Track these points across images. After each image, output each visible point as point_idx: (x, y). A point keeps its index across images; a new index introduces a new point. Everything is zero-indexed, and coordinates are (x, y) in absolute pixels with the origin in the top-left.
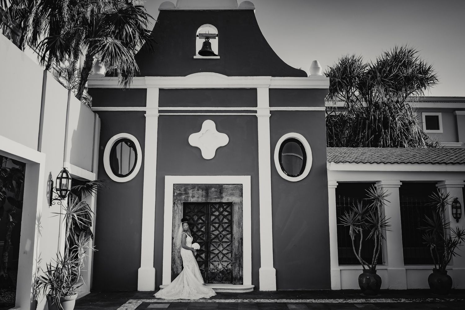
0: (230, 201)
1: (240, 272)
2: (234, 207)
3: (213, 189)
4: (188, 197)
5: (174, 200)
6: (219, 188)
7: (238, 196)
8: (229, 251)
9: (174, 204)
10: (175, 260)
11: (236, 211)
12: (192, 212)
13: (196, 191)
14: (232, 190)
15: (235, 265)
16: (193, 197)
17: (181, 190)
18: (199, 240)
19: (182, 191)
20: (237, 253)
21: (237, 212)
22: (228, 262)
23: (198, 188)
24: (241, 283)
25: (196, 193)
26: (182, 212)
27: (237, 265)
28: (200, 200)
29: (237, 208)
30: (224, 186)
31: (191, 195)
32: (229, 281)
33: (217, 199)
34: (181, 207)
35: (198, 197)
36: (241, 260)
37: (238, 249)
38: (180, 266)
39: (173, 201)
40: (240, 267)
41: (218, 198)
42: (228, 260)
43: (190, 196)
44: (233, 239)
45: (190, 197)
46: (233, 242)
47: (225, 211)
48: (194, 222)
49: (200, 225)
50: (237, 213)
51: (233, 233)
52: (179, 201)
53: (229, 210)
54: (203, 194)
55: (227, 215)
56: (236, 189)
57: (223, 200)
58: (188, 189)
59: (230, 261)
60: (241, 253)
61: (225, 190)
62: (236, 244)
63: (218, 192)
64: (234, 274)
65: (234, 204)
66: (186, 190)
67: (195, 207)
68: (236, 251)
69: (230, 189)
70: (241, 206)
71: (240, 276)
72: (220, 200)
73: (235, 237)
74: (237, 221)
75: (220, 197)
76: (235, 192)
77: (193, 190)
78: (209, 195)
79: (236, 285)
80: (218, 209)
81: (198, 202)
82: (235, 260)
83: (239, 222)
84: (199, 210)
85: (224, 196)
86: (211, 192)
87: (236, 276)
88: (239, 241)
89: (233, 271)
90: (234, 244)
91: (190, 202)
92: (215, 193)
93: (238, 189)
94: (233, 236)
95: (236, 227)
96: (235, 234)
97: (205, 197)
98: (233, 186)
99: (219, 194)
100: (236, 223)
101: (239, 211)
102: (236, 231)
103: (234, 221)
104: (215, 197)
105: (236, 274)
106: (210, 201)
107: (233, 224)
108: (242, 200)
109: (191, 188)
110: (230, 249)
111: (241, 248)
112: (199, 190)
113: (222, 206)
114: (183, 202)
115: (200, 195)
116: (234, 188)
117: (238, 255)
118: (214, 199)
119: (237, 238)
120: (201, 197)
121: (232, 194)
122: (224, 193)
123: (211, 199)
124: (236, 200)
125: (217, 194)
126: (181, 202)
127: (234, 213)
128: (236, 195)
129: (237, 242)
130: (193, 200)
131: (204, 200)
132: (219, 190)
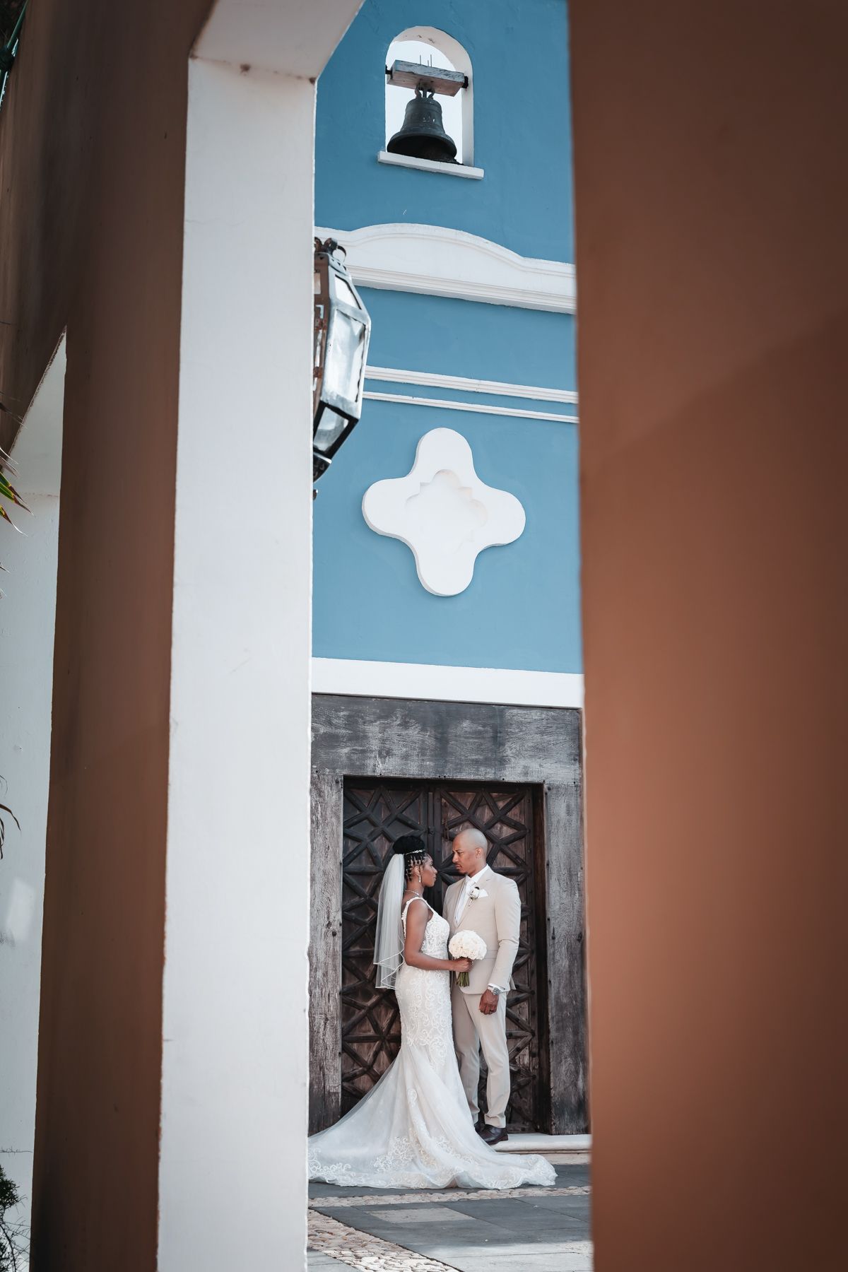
0: (533, 778)
1: (577, 1080)
2: (551, 802)
3: (466, 725)
4: (363, 752)
6: (490, 721)
7: (564, 757)
8: (524, 991)
12: (366, 821)
13: (397, 730)
14: (542, 733)
15: (560, 1049)
16: (385, 753)
17: (335, 721)
19: (337, 727)
20: (565, 1000)
21: (562, 824)
22: (519, 1037)
23: (406, 716)
24: (582, 1125)
25: (396, 738)
26: (338, 818)
27: (567, 1051)
28: (413, 770)
29: (563, 806)
30: (509, 713)
31: (375, 745)
32: (526, 1119)
33: (482, 769)
34: (335, 797)
35: (406, 757)
37: (570, 983)
38: (334, 1060)
40: (576, 1057)
41: (487, 762)
42: (521, 1033)
43: (374, 747)
44: (549, 941)
45: (372, 751)
46: (550, 951)
47: (503, 822)
48: (375, 864)
50: (561, 831)
51: (549, 915)
52: (328, 770)
53: (518, 818)
54: (426, 742)
55: (513, 838)
56: (557, 728)
57: (507, 773)
58: (362, 718)
59: (528, 1034)
60: (579, 999)
61: (514, 729)
62: (560, 962)
63: (486, 735)
64: (555, 1088)
65: (549, 789)
66: (357, 722)
67: (381, 798)
68: (561, 992)
69: (533, 727)
70: (577, 800)
71: (579, 1099)
72: (495, 773)
73: (555, 930)
74: (562, 865)
75: (495, 759)
76: (552, 738)
77: (384, 723)
78: (449, 750)
79: (564, 1134)
80: (472, 811)
81: (405, 776)
82: (558, 1030)
83: (572, 866)
84: (396, 814)
85: (511, 755)
86: (460, 736)
87: (562, 1094)
88: (571, 949)
89: (552, 1078)
90: (553, 959)
91: (373, 774)
92: (476, 741)
93: (562, 728)
94: (547, 926)
95: (558, 888)
96: (556, 919)
97: (432, 756)
98: (544, 716)
99: (489, 744)
100: (559, 871)
101: (570, 822)
102: (558, 907)
103: (550, 863)
104: (474, 757)
105: (565, 1089)
106: (456, 773)
107: (548, 874)
108: (579, 774)
109: (374, 713)
110: (524, 983)
111: (579, 975)
112: (409, 727)
113: (491, 796)
114: (344, 773)
115: (414, 745)
116: (549, 725)
117: (568, 1006)
118: (472, 769)
119: (562, 935)
120: (418, 755)
121: (541, 747)
122: (508, 741)
123: (458, 764)
124: (557, 774)
125: (482, 744)
126: (334, 772)
127: (552, 831)
128: (559, 755)
129: (563, 952)
130: (384, 769)
131: (431, 770)
132: (491, 727)
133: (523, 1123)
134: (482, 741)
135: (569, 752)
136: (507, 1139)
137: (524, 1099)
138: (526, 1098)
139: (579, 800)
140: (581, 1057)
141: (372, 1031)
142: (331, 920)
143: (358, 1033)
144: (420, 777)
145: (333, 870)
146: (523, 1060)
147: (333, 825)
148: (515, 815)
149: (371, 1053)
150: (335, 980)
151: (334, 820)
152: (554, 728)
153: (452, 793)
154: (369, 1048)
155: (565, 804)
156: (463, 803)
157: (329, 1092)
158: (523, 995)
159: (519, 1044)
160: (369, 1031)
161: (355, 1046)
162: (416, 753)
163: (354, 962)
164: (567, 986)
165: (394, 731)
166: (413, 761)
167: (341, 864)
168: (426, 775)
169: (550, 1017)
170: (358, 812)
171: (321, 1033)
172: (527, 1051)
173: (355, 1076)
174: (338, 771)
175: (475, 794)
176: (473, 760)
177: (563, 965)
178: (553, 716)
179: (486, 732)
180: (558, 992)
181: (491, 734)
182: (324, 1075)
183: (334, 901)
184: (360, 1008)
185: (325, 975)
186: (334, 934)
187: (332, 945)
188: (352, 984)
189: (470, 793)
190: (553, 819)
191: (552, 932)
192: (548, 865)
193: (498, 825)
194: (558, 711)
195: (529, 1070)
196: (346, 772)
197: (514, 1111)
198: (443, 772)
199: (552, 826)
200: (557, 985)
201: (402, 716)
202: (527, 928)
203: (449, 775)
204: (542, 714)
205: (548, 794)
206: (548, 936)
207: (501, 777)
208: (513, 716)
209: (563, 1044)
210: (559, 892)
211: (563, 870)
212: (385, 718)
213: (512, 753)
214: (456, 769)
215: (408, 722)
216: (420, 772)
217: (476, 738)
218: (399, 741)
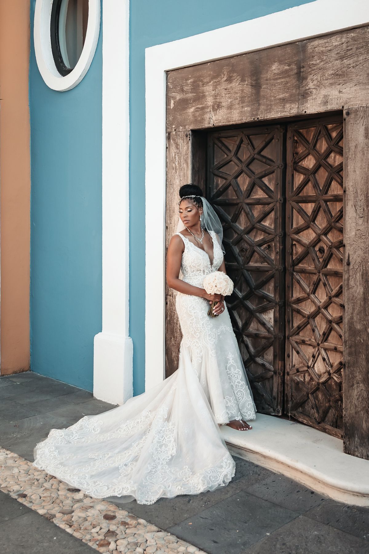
0: (333, 106)
2: (350, 127)
3: (275, 68)
4: (203, 108)
5: (168, 124)
6: (296, 59)
7: (363, 78)
9: (169, 137)
10: (174, 323)
11: (356, 147)
13: (224, 85)
14: (342, 58)
15: (352, 373)
16: (217, 106)
17: (186, 88)
18: (256, 262)
19: (187, 93)
20: (358, 327)
21: (359, 148)
23: (230, 72)
25: (223, 92)
26: (187, 164)
28: (236, 117)
29: (362, 129)
30: (311, 46)
31: (210, 101)
33: (288, 105)
34: (185, 148)
35: (230, 107)
39: (167, 128)
41: (291, 99)
43: (209, 103)
44: (345, 267)
45: (208, 107)
46: (345, 276)
49: (259, 207)
50: (359, 155)
51: (345, 242)
52: (181, 128)
54: (244, 91)
56: (357, 49)
57: (309, 106)
58: (202, 81)
61: (316, 61)
62: (355, 288)
64: (346, 409)
65: (348, 114)
66: (198, 86)
67: (243, 142)
68: (355, 318)
69: (333, 54)
72: (298, 108)
73: (351, 256)
74: (359, 191)
75: (299, 94)
76: (351, 61)
77: (215, 82)
78: (262, 94)
79: (353, 455)
80: (314, 144)
81: (231, 123)
82: (350, 354)
85: (313, 87)
86: (270, 79)
87: (353, 417)
88: (366, 276)
90: (348, 285)
91: (209, 126)
92: (283, 80)
93: (362, 47)
94: (344, 252)
95: (355, 215)
96: (351, 245)
97: (249, 102)
98: (344, 40)
99: (294, 81)
100: (356, 197)
102: (353, 233)
103: (347, 189)
104: (281, 96)
105: (356, 413)
106: (266, 113)
107: (345, 200)
112: (232, 80)
113: (327, 128)
114: (191, 128)
115: (236, 95)
116: (349, 48)
117: (361, 333)
118: (279, 107)
119: (357, 262)
120: (239, 104)
121: (340, 73)
122: (310, 74)
123: (268, 105)
124: (356, 98)
125: (287, 83)
126: (185, 128)
127: (350, 156)
128: (358, 77)
129: (358, 278)
130: (216, 120)
131: (248, 115)
132: (296, 64)
134: (288, 79)
144: (240, 122)
151: (185, 165)
152: (354, 50)
153: (301, 130)
155: (364, 127)
156: (308, 138)
162: (237, 101)
164: (360, 312)
165: (222, 87)
166: (235, 109)
168: (245, 119)
169: (343, 340)
170: (226, 156)
174: (187, 127)
176: (280, 99)
177: (358, 291)
179: (291, 70)
180: (352, 318)
181: (295, 71)
189: (313, 128)
190: (350, 145)
191: (347, 258)
192: (345, 191)
193: (333, 155)
194: (358, 30)
196: (192, 127)
198: (257, 114)
199: (349, 152)
200: (350, 311)
201: (228, 72)
203: (261, 117)
204: (341, 38)
205: (348, 119)
206: (343, 263)
207: (303, 110)
208: (315, 48)
209: (355, 369)
210: (356, 218)
211: (359, 196)
212: (216, 77)
213: (314, 85)
214: (267, 110)
215: (232, 76)
216: (240, 118)
217: (282, 78)
218: (226, 94)
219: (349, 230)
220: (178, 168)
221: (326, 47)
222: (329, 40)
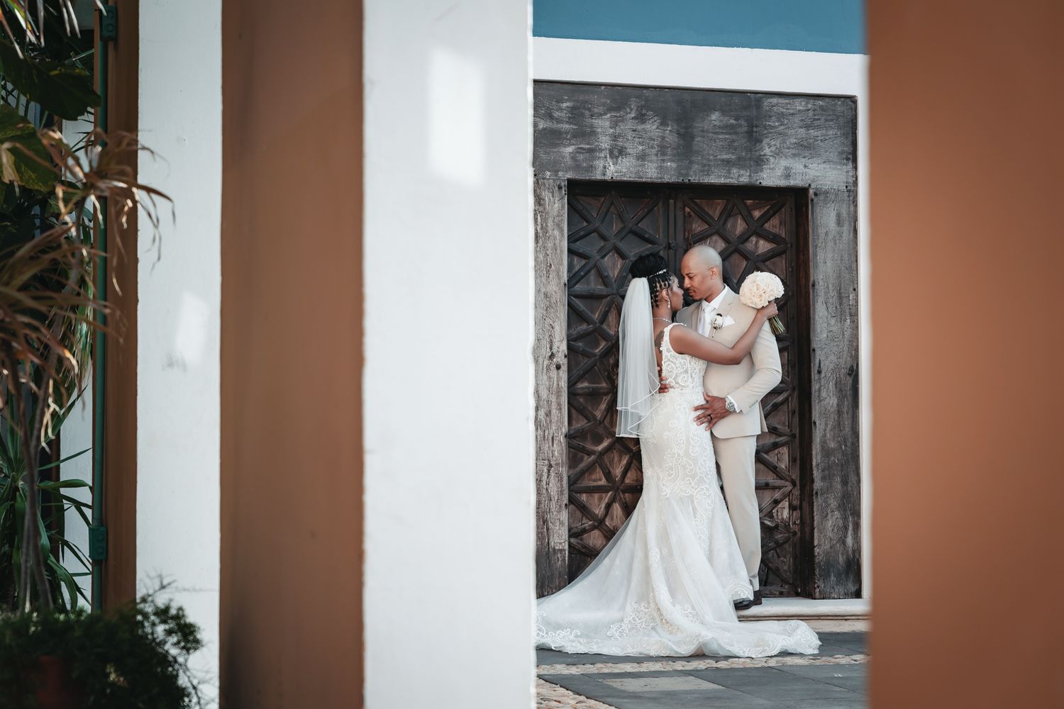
0: (796, 182)
1: (845, 537)
2: (818, 210)
3: (715, 116)
4: (591, 151)
6: (745, 113)
7: (833, 156)
8: (780, 435)
12: (595, 234)
13: (631, 124)
14: (808, 127)
15: (825, 502)
16: (617, 152)
17: (556, 114)
19: (559, 121)
20: (832, 445)
21: (831, 237)
22: (774, 488)
23: (642, 107)
24: (853, 588)
25: (630, 135)
26: (561, 230)
27: (833, 503)
28: (651, 173)
29: (833, 215)
30: (767, 102)
31: (605, 142)
32: (784, 581)
33: (735, 171)
34: (558, 205)
35: (642, 157)
36: (853, 478)
37: (839, 424)
38: (559, 512)
40: (845, 511)
41: (740, 163)
42: (779, 482)
43: (604, 146)
44: (814, 376)
45: (601, 150)
46: (815, 387)
47: (760, 236)
48: (606, 285)
50: (830, 244)
51: (814, 345)
52: (549, 173)
53: (778, 230)
54: (666, 139)
55: (770, 254)
56: (826, 120)
57: (765, 176)
58: (589, 110)
59: (788, 484)
60: (849, 444)
61: (773, 122)
62: (827, 401)
63: (739, 130)
64: (819, 545)
65: (816, 194)
66: (583, 115)
67: (613, 206)
68: (828, 435)
69: (797, 119)
70: (849, 208)
71: (848, 558)
72: (750, 176)
73: (822, 362)
74: (830, 286)
75: (750, 159)
76: (819, 133)
77: (615, 116)
78: (695, 148)
79: (829, 598)
80: (721, 222)
81: (644, 180)
82: (823, 479)
83: (842, 286)
84: (630, 226)
85: (770, 154)
86: (708, 131)
87: (828, 553)
88: (840, 384)
89: (816, 534)
90: (819, 396)
91: (603, 178)
92: (727, 136)
93: (832, 120)
94: (812, 358)
95: (826, 314)
96: (822, 350)
97: (674, 155)
98: (810, 106)
99: (743, 141)
100: (826, 293)
101: (840, 234)
102: (825, 335)
103: (816, 283)
104: (725, 157)
105: (831, 547)
106: (703, 175)
107: (813, 296)
108: (853, 177)
109: (604, 104)
110: (784, 424)
111: (850, 416)
112: (645, 120)
113: (745, 204)
114: (569, 177)
115: (652, 142)
116: (816, 117)
117: (836, 452)
118: (722, 171)
119: (830, 368)
120: (657, 155)
121: (805, 144)
122: (766, 137)
123: (705, 166)
124: (825, 177)
125: (734, 141)
126: (556, 175)
127: (820, 245)
128: (828, 153)
129: (831, 388)
130: (616, 172)
131: (673, 173)
132: (746, 121)
133: (782, 586)
134: (734, 137)
135: (840, 149)
136: (761, 603)
137: (782, 559)
138: (785, 557)
139: (852, 208)
140: (850, 510)
141: (604, 479)
142: (554, 351)
143: (586, 482)
144: (659, 181)
145: (555, 292)
146: (782, 514)
147: (555, 239)
148: (774, 226)
149: (603, 505)
150: (560, 421)
151: (556, 233)
152: (822, 121)
153: (698, 201)
154: (600, 499)
155: (835, 212)
156: (711, 213)
157: (554, 549)
158: (781, 439)
159: (777, 495)
160: (600, 480)
161: (584, 497)
162: (654, 151)
163: (581, 400)
164: (834, 428)
165: (627, 126)
166: (651, 161)
167: (565, 285)
168: (667, 179)
169: (814, 463)
170: (585, 224)
171: (544, 482)
172: (787, 504)
173: (584, 531)
174: (560, 174)
175: (725, 201)
176: (723, 160)
177: (831, 404)
178: (821, 107)
179: (740, 126)
180: (825, 435)
181: (745, 129)
182: (548, 529)
183: (557, 328)
184: (589, 453)
185: (548, 414)
186: (558, 367)
187: (555, 379)
188: (579, 425)
189: (720, 201)
190: (819, 231)
191: (817, 365)
192: (813, 285)
193: (754, 239)
194: (827, 100)
195: (789, 525)
196: (570, 175)
197: (770, 572)
198: (687, 175)
199: (818, 239)
200: (823, 427)
201: (638, 107)
202: (788, 360)
203: (694, 179)
204: (807, 103)
205: (815, 201)
206: (812, 370)
207: (757, 180)
208: (773, 106)
209: (829, 496)
210: (827, 318)
211: (831, 292)
212: (617, 110)
213: (771, 151)
214: (703, 171)
215: (645, 115)
216: (659, 175)
217: (727, 134)
218: (634, 137)
219: (819, 331)
220: (541, 235)
221: (787, 109)
222: (791, 101)
